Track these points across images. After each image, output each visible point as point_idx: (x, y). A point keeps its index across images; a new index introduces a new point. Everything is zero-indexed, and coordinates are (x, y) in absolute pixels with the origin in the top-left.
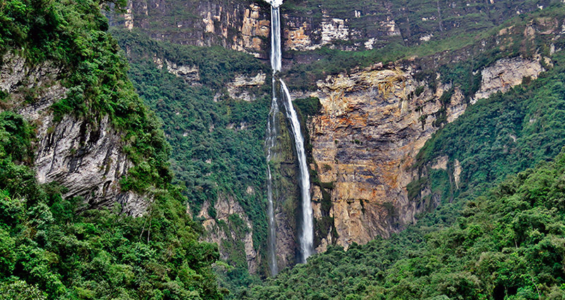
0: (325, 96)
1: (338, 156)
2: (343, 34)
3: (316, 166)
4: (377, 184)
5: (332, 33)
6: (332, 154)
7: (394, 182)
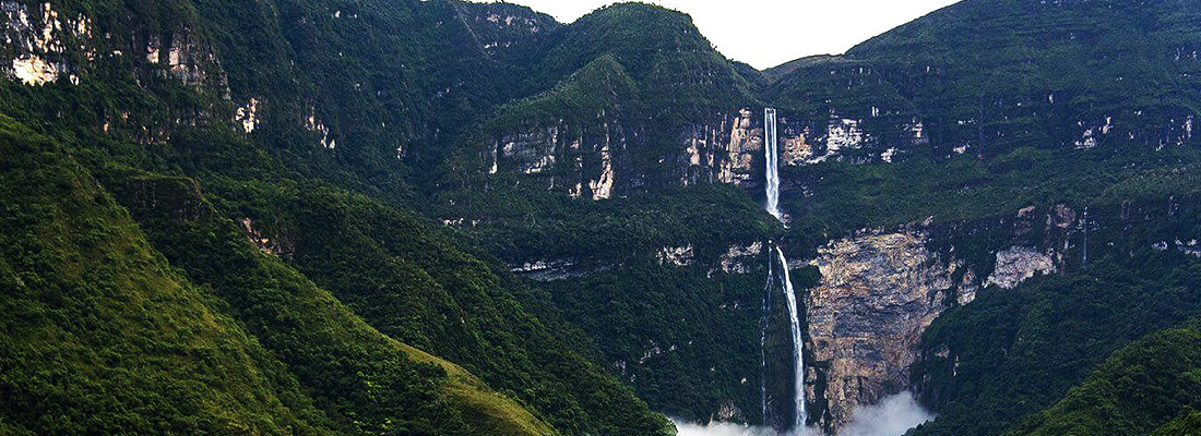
0: (824, 263)
1: (836, 329)
2: (854, 140)
3: (812, 344)
4: (879, 359)
5: (840, 139)
6: (830, 328)
7: (897, 358)
